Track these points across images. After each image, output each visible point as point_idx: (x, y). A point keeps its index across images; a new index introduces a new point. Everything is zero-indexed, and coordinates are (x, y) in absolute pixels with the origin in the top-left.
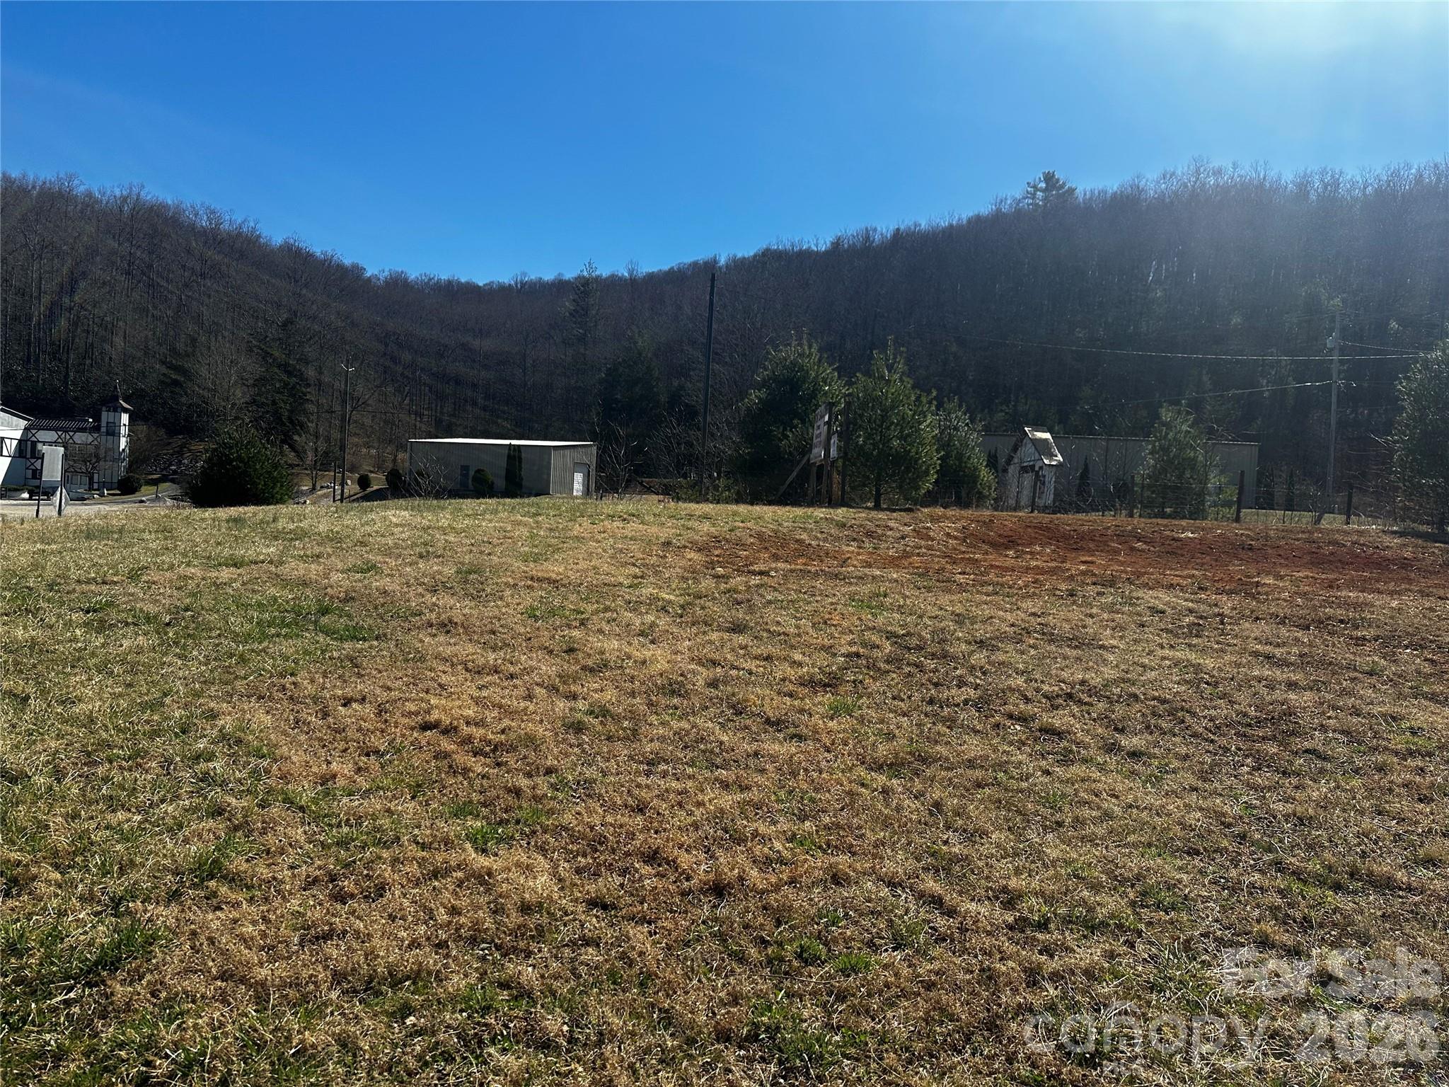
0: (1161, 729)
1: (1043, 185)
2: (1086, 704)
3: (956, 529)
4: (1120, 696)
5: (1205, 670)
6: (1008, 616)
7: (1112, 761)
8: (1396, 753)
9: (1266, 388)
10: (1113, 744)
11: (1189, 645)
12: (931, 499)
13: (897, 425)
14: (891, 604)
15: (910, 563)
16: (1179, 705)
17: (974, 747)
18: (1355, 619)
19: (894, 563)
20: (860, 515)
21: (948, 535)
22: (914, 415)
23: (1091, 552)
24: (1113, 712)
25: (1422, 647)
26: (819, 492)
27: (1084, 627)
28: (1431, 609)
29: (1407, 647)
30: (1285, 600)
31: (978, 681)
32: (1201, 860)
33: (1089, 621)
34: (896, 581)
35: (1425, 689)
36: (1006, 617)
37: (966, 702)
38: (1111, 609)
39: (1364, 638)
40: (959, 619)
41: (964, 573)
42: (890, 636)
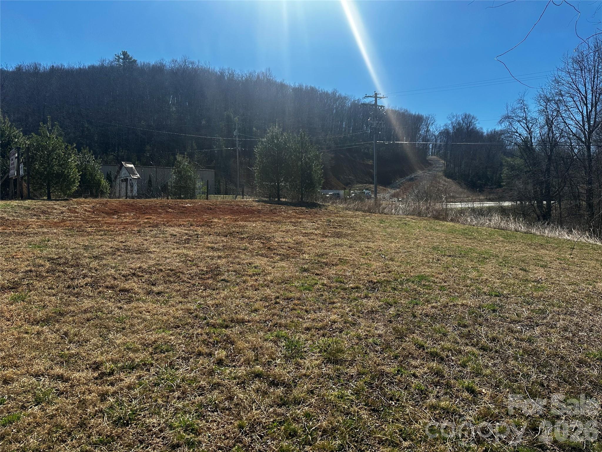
0: (170, 281)
1: (122, 57)
2: (140, 276)
3: (89, 208)
4: (155, 271)
5: (189, 256)
6: (110, 244)
7: (149, 298)
8: (249, 276)
9: (216, 150)
10: (150, 291)
11: (184, 247)
12: (77, 194)
13: (56, 159)
14: (52, 244)
15: (65, 225)
16: (178, 271)
17: (87, 303)
18: (242, 231)
19: (56, 225)
20: (39, 203)
21: (86, 210)
22: (65, 155)
23: (150, 214)
24: (151, 278)
25: (261, 239)
26: (16, 193)
27: (143, 245)
28: (264, 226)
29: (256, 239)
30: (220, 227)
31: (93, 274)
32: (180, 329)
33: (145, 242)
34: (55, 233)
35: (260, 252)
36: (109, 244)
37: (86, 284)
38: (155, 236)
39: (244, 238)
40: (86, 248)
41: (91, 227)
42: (50, 259)
